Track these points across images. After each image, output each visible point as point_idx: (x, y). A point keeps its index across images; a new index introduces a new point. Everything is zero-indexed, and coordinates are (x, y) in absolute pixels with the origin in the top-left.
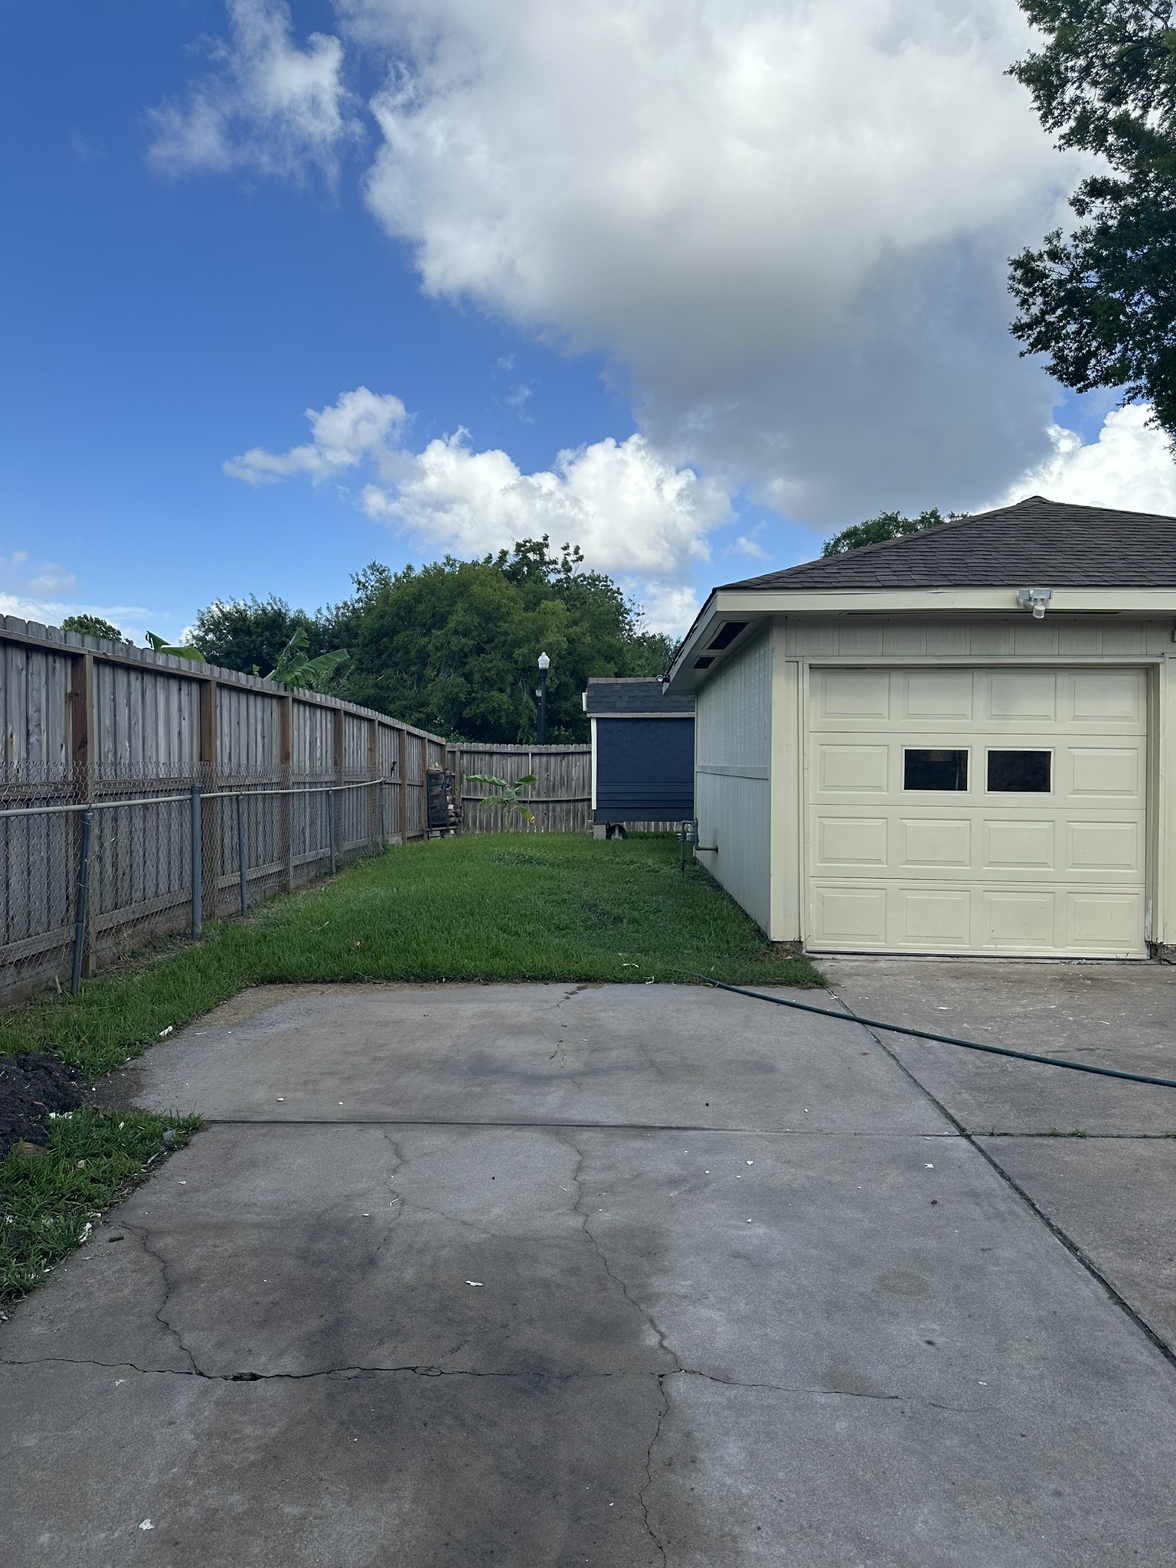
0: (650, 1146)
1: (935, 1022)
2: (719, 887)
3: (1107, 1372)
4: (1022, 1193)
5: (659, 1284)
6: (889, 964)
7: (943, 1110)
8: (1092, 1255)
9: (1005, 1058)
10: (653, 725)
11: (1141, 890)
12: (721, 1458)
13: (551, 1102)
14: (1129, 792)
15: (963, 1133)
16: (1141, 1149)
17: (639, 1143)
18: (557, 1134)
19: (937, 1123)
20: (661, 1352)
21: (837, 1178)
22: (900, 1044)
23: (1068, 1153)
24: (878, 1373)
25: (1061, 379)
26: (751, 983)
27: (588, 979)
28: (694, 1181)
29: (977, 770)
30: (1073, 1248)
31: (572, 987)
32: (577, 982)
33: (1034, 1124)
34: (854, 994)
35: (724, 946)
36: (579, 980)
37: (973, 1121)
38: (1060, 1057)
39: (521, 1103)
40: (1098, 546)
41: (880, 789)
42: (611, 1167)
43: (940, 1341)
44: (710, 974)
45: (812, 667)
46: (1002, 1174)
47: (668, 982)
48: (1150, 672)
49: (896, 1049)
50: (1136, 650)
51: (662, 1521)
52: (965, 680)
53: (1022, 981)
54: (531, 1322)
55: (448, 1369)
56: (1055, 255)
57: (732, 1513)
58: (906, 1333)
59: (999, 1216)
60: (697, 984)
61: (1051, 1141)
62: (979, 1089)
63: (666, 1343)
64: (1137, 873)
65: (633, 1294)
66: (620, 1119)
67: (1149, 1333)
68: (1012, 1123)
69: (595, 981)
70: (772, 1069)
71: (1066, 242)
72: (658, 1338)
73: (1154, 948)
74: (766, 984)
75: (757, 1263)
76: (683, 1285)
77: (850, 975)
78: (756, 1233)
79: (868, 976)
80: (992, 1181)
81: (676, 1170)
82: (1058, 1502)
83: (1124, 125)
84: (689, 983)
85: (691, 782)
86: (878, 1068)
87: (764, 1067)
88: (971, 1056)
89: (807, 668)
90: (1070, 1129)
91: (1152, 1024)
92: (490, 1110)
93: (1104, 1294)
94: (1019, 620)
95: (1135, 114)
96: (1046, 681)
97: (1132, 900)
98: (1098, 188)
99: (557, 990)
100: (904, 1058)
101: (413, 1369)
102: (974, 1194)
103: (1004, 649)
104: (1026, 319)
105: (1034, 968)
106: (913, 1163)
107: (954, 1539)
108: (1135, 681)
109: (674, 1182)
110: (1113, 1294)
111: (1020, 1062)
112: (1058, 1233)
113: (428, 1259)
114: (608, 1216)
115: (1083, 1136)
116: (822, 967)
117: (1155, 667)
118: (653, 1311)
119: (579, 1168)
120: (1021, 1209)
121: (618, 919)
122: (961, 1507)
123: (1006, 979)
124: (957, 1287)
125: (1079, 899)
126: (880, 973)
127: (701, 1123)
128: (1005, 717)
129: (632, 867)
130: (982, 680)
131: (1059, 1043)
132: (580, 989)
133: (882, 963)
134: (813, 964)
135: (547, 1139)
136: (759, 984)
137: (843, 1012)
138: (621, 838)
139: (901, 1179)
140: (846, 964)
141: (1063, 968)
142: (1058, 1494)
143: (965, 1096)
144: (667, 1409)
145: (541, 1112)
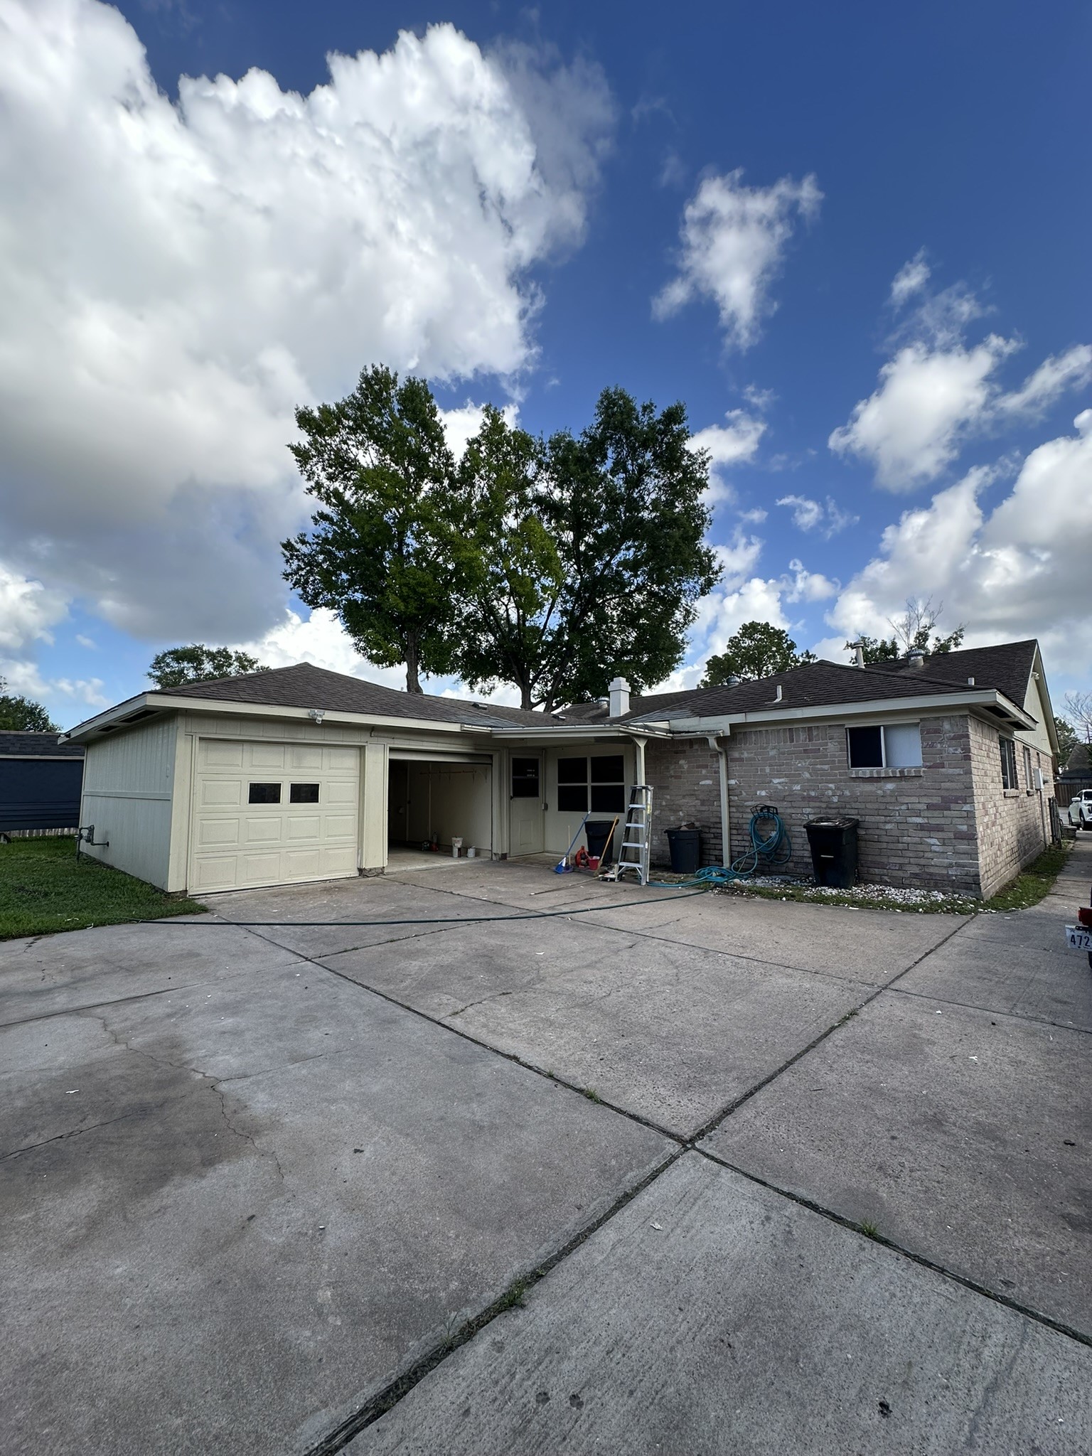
0: (145, 1004)
1: (274, 917)
2: (112, 868)
3: (393, 1021)
4: (340, 975)
5: (188, 1056)
6: (237, 895)
7: (294, 952)
8: (375, 988)
9: (313, 927)
10: (42, 764)
11: (356, 845)
12: (258, 1101)
13: (61, 1001)
14: (352, 802)
15: (307, 959)
16: (379, 948)
17: (138, 1005)
18: (78, 1014)
19: (294, 958)
20: (206, 1079)
21: (257, 991)
22: (261, 930)
23: (354, 956)
24: (310, 1051)
25: (304, 601)
26: (162, 917)
27: (39, 933)
28: (182, 1012)
29: (285, 793)
30: (368, 988)
31: (30, 939)
32: (31, 936)
33: (336, 949)
34: (226, 912)
35: (136, 900)
36: (34, 934)
37: (310, 954)
38: (335, 922)
39: (36, 1007)
40: (339, 692)
41: (236, 803)
42: (126, 1019)
43: (330, 1032)
44: (133, 916)
45: (200, 738)
46: (330, 970)
47: (104, 925)
48: (361, 749)
49: (260, 932)
50: (356, 739)
51: (243, 1129)
52: (281, 748)
53: (307, 893)
54: (123, 1094)
55: (84, 1128)
56: (303, 542)
57: (272, 1114)
58: (315, 1035)
59: (335, 985)
60: (126, 923)
61: (345, 954)
62: (307, 941)
63: (207, 1075)
64: (354, 838)
65: (177, 1064)
66: (119, 998)
67: (402, 1006)
68: (326, 951)
69: (47, 933)
70: (198, 955)
71: (309, 538)
72: (202, 1075)
73: (361, 870)
74: (172, 916)
75: (236, 1033)
76: (202, 1053)
77: (219, 904)
78: (228, 1022)
79: (229, 902)
80: (328, 974)
81: (169, 1010)
82: (390, 1062)
83: (337, 494)
84: (119, 923)
85: (77, 802)
86: (254, 942)
87: (192, 954)
88: (297, 929)
89: (198, 739)
90: (351, 948)
91: (368, 902)
92: (15, 1015)
93: (384, 999)
94: (310, 723)
95: (341, 490)
96: (319, 751)
97: (351, 851)
98: (324, 517)
99: (20, 944)
100: (266, 936)
101: (61, 1137)
102: (321, 981)
103: (299, 736)
104: (289, 571)
105: (310, 887)
106: (290, 976)
107: (361, 1086)
108: (355, 752)
109: (169, 1016)
110: (386, 998)
111: (320, 927)
112: (360, 984)
113: (29, 1092)
114: (139, 1039)
115: (357, 949)
116: (202, 902)
117: (364, 747)
118: (193, 1066)
119: (105, 1026)
120: (343, 980)
121: (46, 895)
122: (359, 1076)
123: (299, 893)
124: (329, 1014)
125: (331, 852)
126: (235, 900)
127: (171, 987)
128: (300, 767)
129: (31, 861)
130: (289, 749)
131: (333, 916)
132: (36, 940)
133: (234, 895)
134: (196, 901)
135: (72, 1018)
136: (167, 917)
137: (224, 921)
138: (6, 842)
139: (287, 984)
140: (214, 899)
141: (323, 885)
142: (390, 1060)
143: (302, 945)
144: (223, 1096)
145: (57, 1007)
